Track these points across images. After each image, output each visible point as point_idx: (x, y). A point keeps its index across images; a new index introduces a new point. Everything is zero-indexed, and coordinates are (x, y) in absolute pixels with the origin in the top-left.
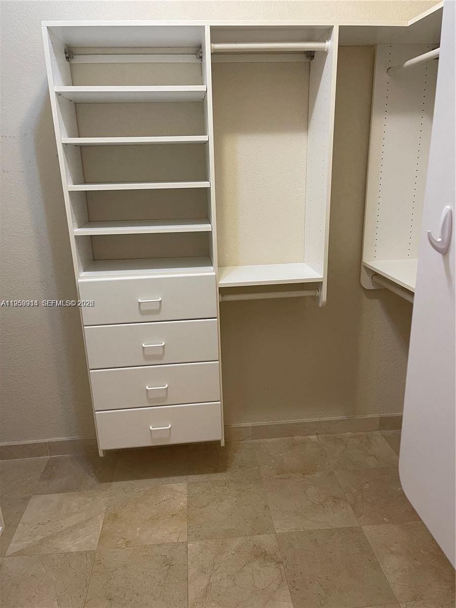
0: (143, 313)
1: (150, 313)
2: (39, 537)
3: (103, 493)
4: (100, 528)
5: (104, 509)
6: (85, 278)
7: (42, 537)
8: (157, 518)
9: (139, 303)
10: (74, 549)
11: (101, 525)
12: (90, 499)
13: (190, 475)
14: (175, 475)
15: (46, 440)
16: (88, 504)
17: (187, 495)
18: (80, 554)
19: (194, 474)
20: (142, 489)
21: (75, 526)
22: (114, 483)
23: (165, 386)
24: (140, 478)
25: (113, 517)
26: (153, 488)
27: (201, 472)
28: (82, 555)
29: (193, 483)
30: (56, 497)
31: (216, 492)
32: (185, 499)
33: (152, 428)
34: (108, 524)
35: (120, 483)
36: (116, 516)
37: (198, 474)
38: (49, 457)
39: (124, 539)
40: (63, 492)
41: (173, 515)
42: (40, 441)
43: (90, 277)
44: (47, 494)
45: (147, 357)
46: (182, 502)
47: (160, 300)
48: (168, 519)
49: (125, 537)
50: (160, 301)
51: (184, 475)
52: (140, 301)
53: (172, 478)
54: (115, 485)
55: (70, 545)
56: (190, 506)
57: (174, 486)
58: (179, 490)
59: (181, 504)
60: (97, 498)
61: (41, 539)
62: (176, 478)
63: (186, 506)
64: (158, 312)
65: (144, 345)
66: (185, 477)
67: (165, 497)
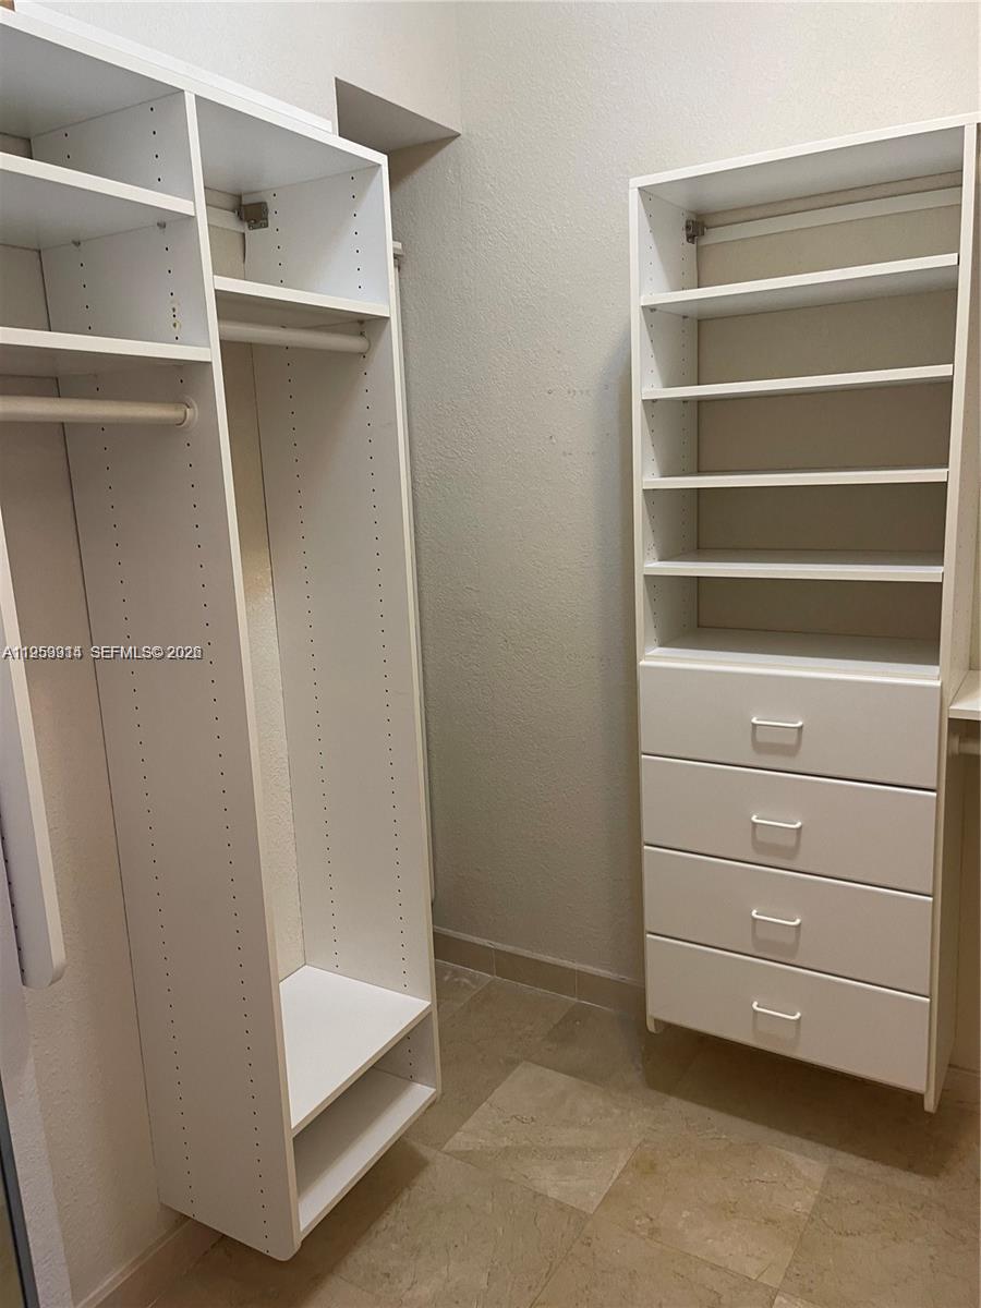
0: (758, 747)
1: (776, 750)
2: (506, 1142)
3: (645, 1110)
4: (615, 1177)
5: (636, 1142)
6: (655, 658)
7: (510, 1144)
8: (732, 1209)
9: (754, 725)
10: (553, 1193)
11: (617, 1172)
12: (616, 1111)
13: (843, 1150)
14: (808, 1136)
15: (576, 966)
16: (609, 1119)
17: (816, 1192)
18: (560, 1207)
19: (854, 1153)
20: (724, 1136)
21: (571, 1151)
22: (673, 1099)
23: (794, 921)
24: (730, 1111)
25: (645, 1167)
26: (748, 1144)
27: (871, 1154)
28: (562, 1209)
29: (841, 1171)
30: (561, 1080)
31: (891, 1213)
32: (811, 1198)
33: (758, 1006)
34: (631, 1174)
35: (685, 1103)
36: (653, 1166)
37: (862, 1156)
38: (575, 1000)
39: (651, 1219)
40: (575, 1076)
41: (768, 1221)
42: (566, 963)
43: (666, 658)
44: (547, 1067)
45: (759, 846)
46: (800, 1203)
47: (800, 724)
48: (755, 1224)
49: (654, 1217)
50: (800, 728)
51: (828, 1145)
52: (754, 720)
53: (797, 1140)
54: (675, 1104)
55: (550, 1181)
56: (814, 1217)
57: (798, 1160)
58: (805, 1173)
59: (797, 1204)
60: (632, 1114)
61: (507, 1147)
62: (808, 1144)
63: (805, 1213)
64: (791, 750)
65: (754, 819)
66: (829, 1150)
67: (766, 1174)
